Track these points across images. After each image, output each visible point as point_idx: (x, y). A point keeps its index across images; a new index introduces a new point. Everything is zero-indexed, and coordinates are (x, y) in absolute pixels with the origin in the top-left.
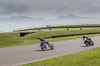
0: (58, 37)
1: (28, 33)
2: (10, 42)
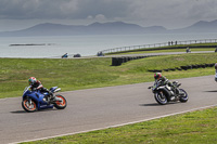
0: (194, 67)
2: (89, 77)
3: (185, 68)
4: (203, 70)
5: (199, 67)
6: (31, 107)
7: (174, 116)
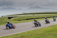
0: (30, 19)
1: (13, 17)
2: (2, 22)
3: (27, 19)
4: (32, 20)
5: (31, 19)
6: (8, 28)
7: (24, 32)
